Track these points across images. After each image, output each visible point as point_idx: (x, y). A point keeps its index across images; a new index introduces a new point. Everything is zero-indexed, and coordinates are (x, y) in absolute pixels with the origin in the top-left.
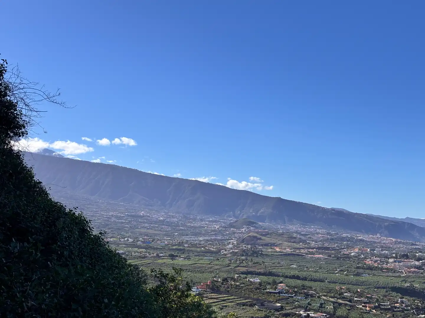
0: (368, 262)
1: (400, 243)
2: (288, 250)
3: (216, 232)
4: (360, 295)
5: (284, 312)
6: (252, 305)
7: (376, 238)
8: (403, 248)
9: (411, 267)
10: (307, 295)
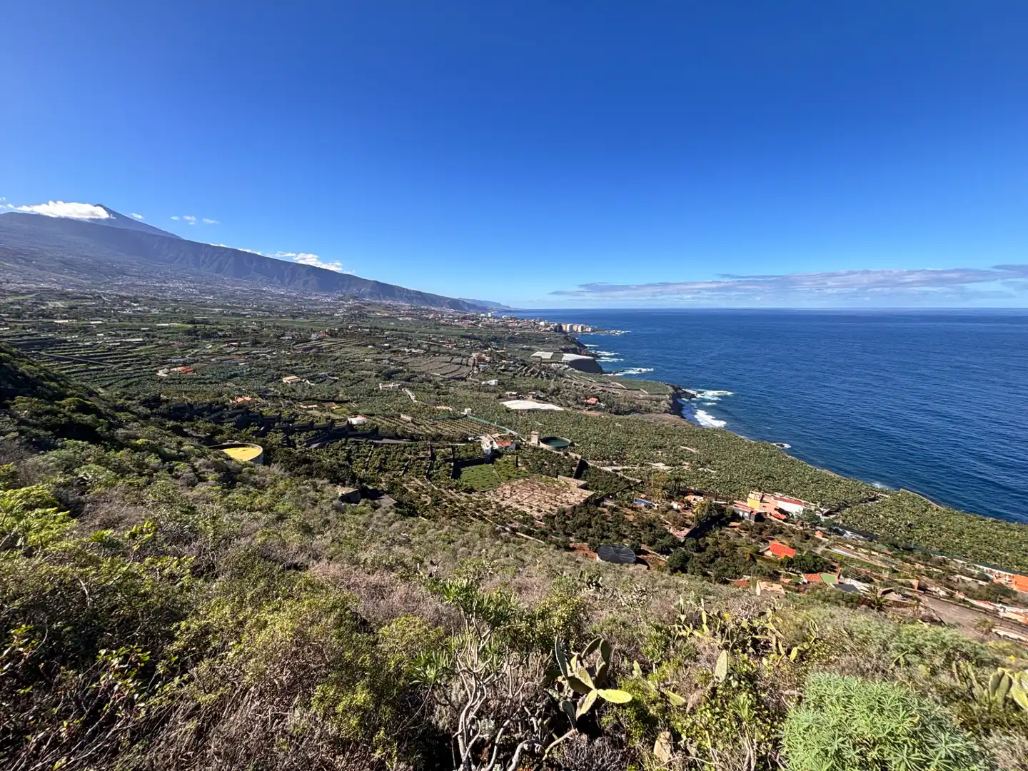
0: (442, 321)
1: (457, 312)
2: (386, 315)
3: (329, 303)
4: (443, 339)
6: (366, 345)
7: (444, 309)
8: (460, 315)
9: (469, 324)
10: (406, 339)
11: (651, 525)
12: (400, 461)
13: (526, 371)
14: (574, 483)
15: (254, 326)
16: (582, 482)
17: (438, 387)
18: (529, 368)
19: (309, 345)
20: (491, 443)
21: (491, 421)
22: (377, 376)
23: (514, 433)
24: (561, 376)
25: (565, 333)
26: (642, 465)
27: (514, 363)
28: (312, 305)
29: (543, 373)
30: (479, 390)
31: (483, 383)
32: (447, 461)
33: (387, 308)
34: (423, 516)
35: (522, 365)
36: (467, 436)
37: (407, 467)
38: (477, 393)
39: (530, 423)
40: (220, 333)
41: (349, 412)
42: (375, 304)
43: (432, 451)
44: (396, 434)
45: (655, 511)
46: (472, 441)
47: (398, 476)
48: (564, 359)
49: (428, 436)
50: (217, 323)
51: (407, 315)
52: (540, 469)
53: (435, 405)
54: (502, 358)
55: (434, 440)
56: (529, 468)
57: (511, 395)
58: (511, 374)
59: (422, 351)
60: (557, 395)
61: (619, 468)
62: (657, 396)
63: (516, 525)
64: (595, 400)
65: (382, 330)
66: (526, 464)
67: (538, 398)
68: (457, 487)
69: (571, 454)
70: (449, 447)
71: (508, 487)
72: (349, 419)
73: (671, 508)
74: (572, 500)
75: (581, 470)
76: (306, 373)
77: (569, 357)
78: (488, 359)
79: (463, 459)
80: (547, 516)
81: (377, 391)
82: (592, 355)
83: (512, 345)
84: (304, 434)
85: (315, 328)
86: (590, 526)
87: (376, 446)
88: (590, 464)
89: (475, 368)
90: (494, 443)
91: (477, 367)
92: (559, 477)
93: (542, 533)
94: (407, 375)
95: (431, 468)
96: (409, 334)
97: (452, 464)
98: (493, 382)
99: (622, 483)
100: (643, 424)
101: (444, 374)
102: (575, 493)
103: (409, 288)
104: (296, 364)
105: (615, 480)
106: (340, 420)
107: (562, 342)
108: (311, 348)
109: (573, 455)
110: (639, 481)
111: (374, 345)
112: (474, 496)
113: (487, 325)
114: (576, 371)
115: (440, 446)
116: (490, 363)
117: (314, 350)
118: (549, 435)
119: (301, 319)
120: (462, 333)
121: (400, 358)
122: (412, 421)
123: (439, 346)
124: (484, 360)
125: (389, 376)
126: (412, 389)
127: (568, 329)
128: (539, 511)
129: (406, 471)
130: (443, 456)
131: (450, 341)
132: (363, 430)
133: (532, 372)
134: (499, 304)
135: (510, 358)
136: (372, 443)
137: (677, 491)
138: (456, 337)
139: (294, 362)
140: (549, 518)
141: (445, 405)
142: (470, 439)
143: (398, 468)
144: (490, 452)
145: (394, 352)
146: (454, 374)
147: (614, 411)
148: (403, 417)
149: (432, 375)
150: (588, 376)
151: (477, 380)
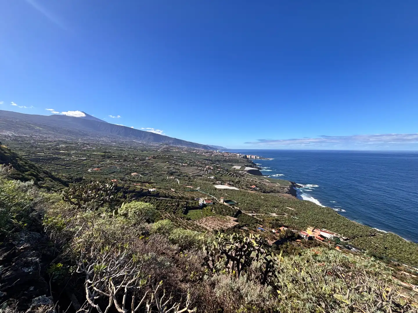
0: (198, 154)
2: (177, 151)
3: (157, 146)
4: (196, 160)
6: (166, 162)
7: (200, 149)
8: (206, 151)
9: (208, 155)
10: (182, 160)
12: (164, 206)
13: (227, 173)
14: (233, 219)
15: (127, 154)
16: (236, 219)
17: (189, 179)
18: (229, 172)
19: (144, 162)
20: (203, 201)
21: (207, 193)
22: (167, 174)
23: (214, 198)
24: (243, 176)
25: (248, 159)
26: (266, 214)
27: (223, 170)
28: (151, 147)
29: (235, 174)
30: (206, 180)
31: (209, 178)
32: (183, 207)
33: (178, 148)
35: (226, 171)
37: (167, 209)
38: (205, 182)
39: (223, 194)
40: (113, 157)
41: (151, 187)
42: (174, 147)
43: (178, 203)
44: (166, 195)
45: (265, 233)
47: (162, 212)
48: (245, 169)
49: (179, 197)
50: (113, 153)
51: (185, 151)
52: (221, 213)
53: (186, 185)
54: (218, 168)
55: (180, 199)
56: (216, 212)
57: (219, 183)
58: (220, 174)
59: (187, 165)
60: (238, 184)
61: (255, 214)
62: (283, 186)
64: (255, 186)
65: (173, 156)
66: (215, 210)
67: (230, 185)
68: (184, 217)
69: (235, 207)
70: (185, 202)
71: (205, 219)
72: (150, 189)
73: (272, 232)
74: (229, 226)
75: (237, 214)
76: (141, 172)
77: (248, 168)
78: (212, 168)
79: (190, 207)
81: (165, 179)
82: (258, 168)
83: (225, 163)
84: (131, 194)
85: (148, 155)
87: (157, 200)
88: (243, 212)
90: (205, 201)
91: (207, 171)
92: (227, 216)
94: (178, 174)
95: (176, 210)
96: (184, 158)
97: (185, 209)
98: (212, 177)
100: (273, 197)
101: (194, 174)
102: (231, 223)
103: (187, 141)
104: (138, 169)
106: (146, 190)
107: (246, 162)
108: (145, 163)
110: (262, 220)
111: (169, 162)
112: (190, 221)
113: (216, 155)
114: (250, 174)
115: (182, 201)
116: (213, 170)
117: (146, 163)
118: (228, 199)
119: (145, 152)
120: (205, 158)
121: (178, 167)
122: (175, 191)
123: (194, 163)
124: (210, 169)
125: (172, 174)
126: (179, 179)
127: (249, 157)
128: (213, 229)
129: (166, 210)
130: (182, 205)
131: (199, 161)
132: (153, 193)
133: (230, 174)
134: (222, 147)
135: (222, 168)
136: (156, 199)
137: (277, 225)
138: (202, 160)
139: (137, 168)
141: (190, 186)
142: (195, 199)
144: (202, 205)
145: (176, 165)
146: (198, 174)
147: (262, 191)
148: (172, 189)
149: (188, 174)
150: (254, 177)
151: (206, 176)
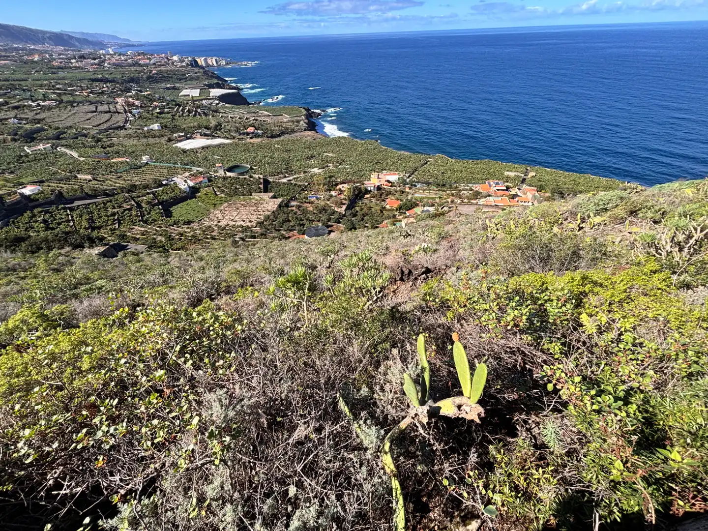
0: (55, 64)
1: (68, 50)
4: (70, 85)
5: (11, 105)
7: (47, 46)
8: (74, 53)
9: (92, 65)
10: (23, 90)
11: (324, 210)
12: (107, 216)
13: (183, 111)
14: (266, 196)
16: (271, 194)
17: (98, 140)
18: (184, 108)
20: (185, 181)
21: (174, 163)
22: (14, 140)
23: (201, 169)
24: (217, 111)
25: (202, 67)
26: (305, 172)
27: (168, 104)
29: (199, 110)
30: (145, 137)
31: (146, 129)
32: (154, 206)
34: (172, 250)
35: (176, 105)
36: (160, 181)
37: (119, 220)
38: (145, 140)
39: (210, 157)
41: (9, 184)
43: (134, 201)
44: (87, 194)
45: (323, 200)
46: (167, 185)
47: (115, 229)
48: (211, 95)
49: (122, 189)
52: (236, 193)
53: (108, 158)
54: (152, 101)
55: (129, 191)
56: (227, 194)
57: (180, 137)
59: (53, 103)
60: (220, 129)
61: (291, 178)
62: (295, 118)
63: (241, 235)
64: (253, 128)
66: (223, 191)
67: (206, 135)
68: (175, 223)
69: (254, 176)
70: (148, 194)
71: (217, 212)
72: (19, 191)
73: (331, 196)
74: (269, 208)
75: (266, 186)
77: (216, 92)
78: (137, 103)
79: (167, 200)
80: (258, 223)
81: (26, 156)
82: (235, 88)
86: (289, 221)
87: (72, 209)
88: (271, 179)
89: (129, 115)
90: (188, 181)
91: (131, 113)
92: (253, 194)
93: (262, 234)
94: (51, 133)
95: (143, 215)
96: (22, 83)
97: (160, 207)
98: (156, 126)
99: (296, 188)
100: (294, 142)
101: (98, 126)
102: (269, 204)
105: (291, 187)
106: (9, 194)
107: (204, 78)
109: (256, 176)
110: (306, 184)
112: (195, 225)
113: (114, 64)
114: (227, 105)
115: (140, 194)
116: (141, 106)
118: (231, 164)
120: (90, 75)
121: (30, 115)
122: (94, 179)
123: (72, 95)
124: (133, 105)
125: (31, 137)
126: (68, 146)
127: (204, 63)
128: (251, 222)
130: (148, 203)
131: (81, 87)
132: (45, 198)
133: (189, 111)
134: (115, 37)
135: (160, 100)
136: (65, 208)
137: (331, 185)
138: (86, 82)
140: (260, 224)
141: (119, 157)
142: (164, 183)
143: (110, 222)
144: (188, 189)
145: (17, 108)
146: (108, 124)
147: (269, 135)
148: (79, 176)
149: (83, 129)
150: (239, 108)
151: (138, 127)
